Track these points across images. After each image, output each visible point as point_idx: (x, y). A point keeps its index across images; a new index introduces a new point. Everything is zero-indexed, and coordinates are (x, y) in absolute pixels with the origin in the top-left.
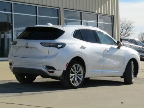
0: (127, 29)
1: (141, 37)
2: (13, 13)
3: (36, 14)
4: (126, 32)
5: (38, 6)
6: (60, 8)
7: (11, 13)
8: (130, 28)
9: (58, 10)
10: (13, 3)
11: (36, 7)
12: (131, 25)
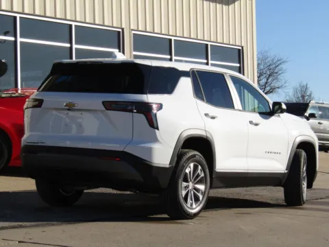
0: (269, 75)
1: (300, 96)
2: (20, 40)
3: (71, 42)
4: (266, 83)
5: (74, 24)
6: (123, 29)
7: (13, 39)
8: (277, 73)
10: (18, 16)
11: (71, 26)
12: (279, 67)
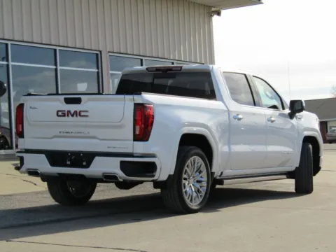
2: (11, 63)
3: (56, 65)
5: (58, 48)
6: (101, 52)
7: (5, 63)
9: (97, 54)
10: (9, 43)
11: (55, 50)
